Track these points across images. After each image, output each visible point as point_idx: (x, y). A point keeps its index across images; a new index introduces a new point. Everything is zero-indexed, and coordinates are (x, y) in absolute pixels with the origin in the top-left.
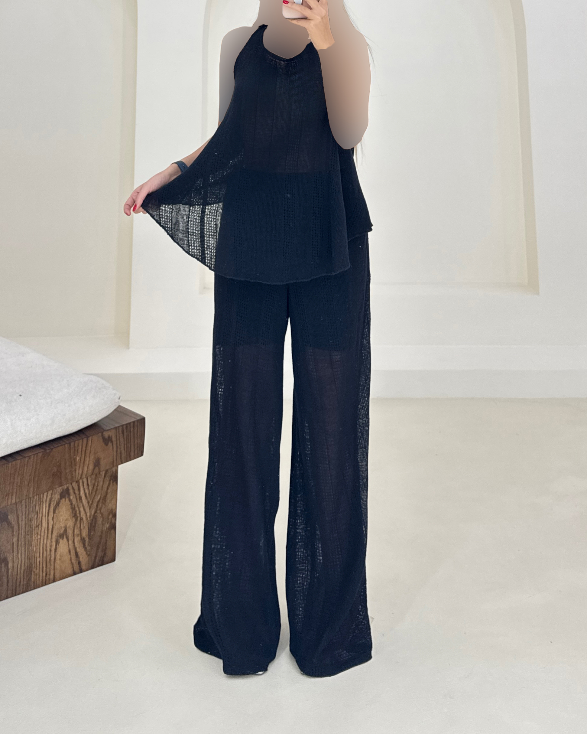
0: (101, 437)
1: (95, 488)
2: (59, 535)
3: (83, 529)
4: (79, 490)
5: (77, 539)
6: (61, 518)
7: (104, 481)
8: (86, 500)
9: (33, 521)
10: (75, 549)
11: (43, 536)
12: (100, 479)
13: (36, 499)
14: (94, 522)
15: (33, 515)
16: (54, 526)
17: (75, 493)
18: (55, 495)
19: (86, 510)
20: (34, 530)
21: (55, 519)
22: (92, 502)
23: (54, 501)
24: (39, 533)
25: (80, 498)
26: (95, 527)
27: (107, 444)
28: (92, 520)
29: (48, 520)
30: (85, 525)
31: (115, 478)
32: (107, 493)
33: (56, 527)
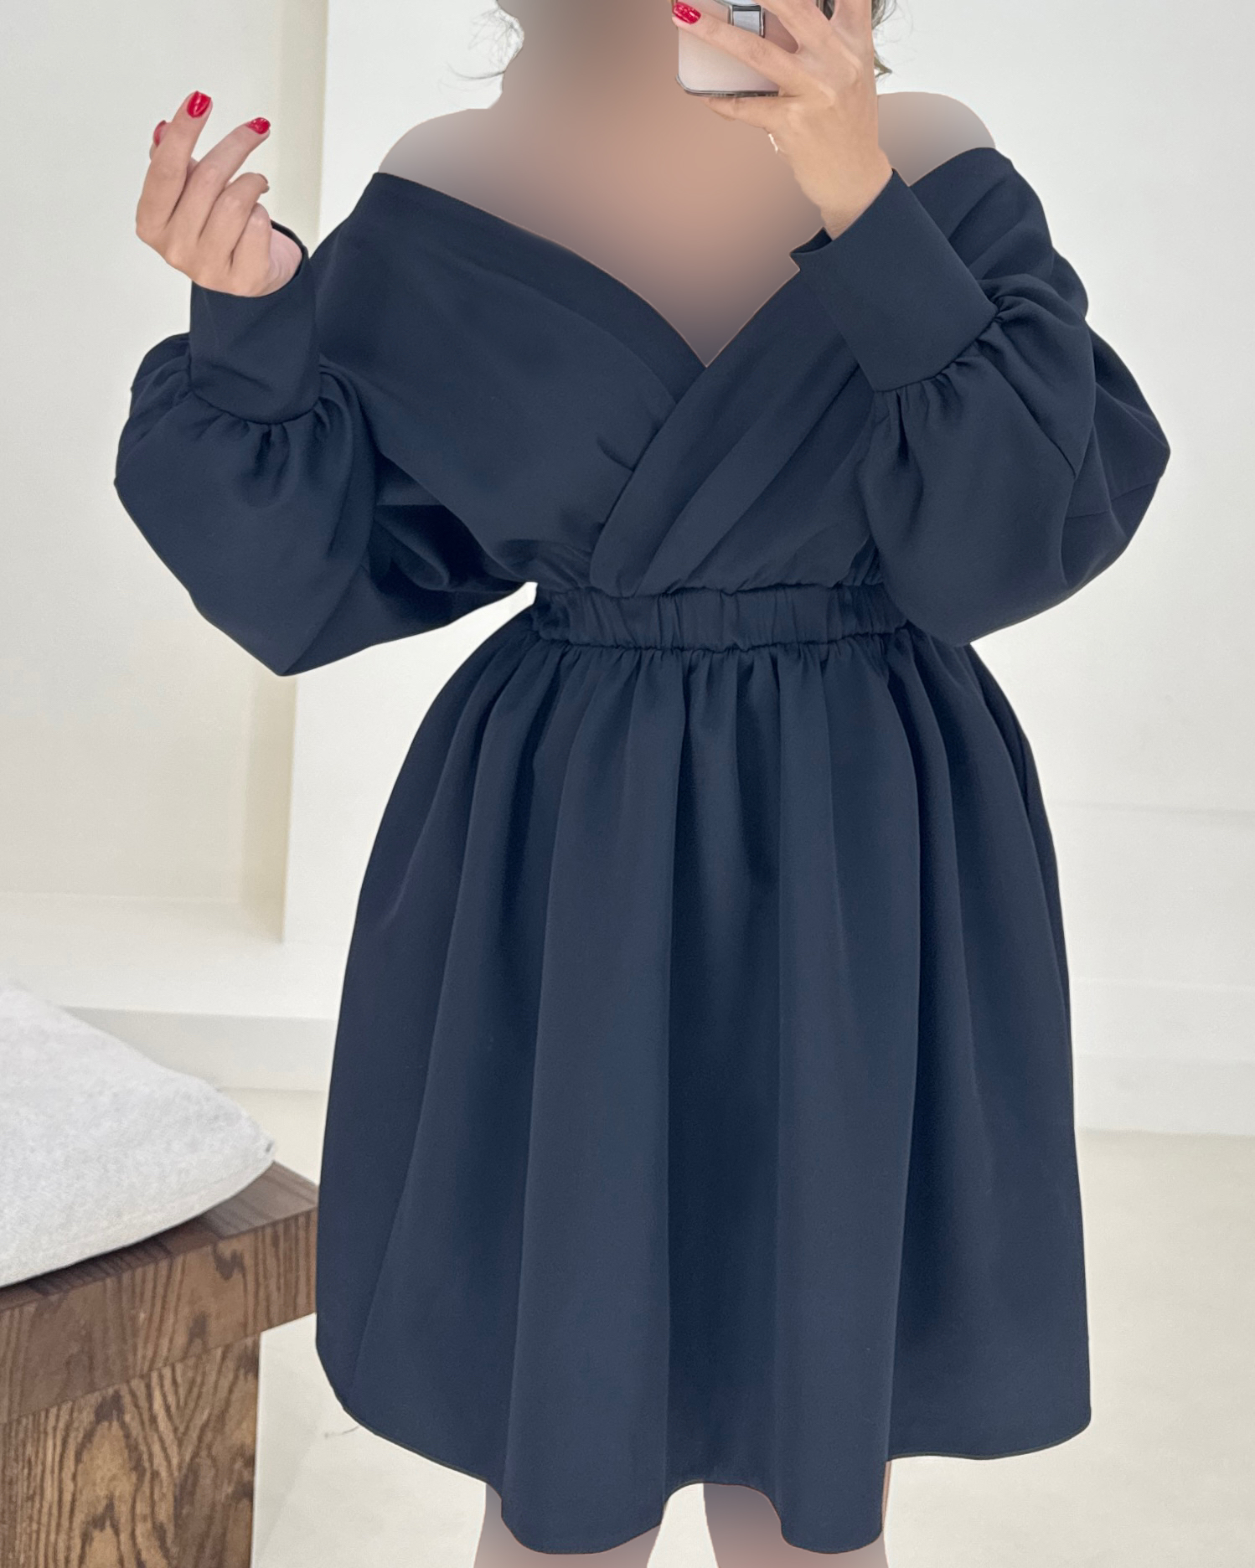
0: (211, 1258)
1: (196, 1390)
2: (90, 1519)
3: (161, 1500)
4: (150, 1397)
5: (142, 1529)
6: (99, 1475)
7: (219, 1372)
8: (169, 1424)
9: (17, 1483)
10: (138, 1555)
11: (46, 1524)
12: (208, 1367)
13: (27, 1424)
14: (190, 1482)
15: (16, 1470)
16: (78, 1496)
17: (137, 1406)
18: (80, 1412)
19: (169, 1451)
20: (22, 1507)
21: (79, 1479)
22: (187, 1428)
23: (77, 1429)
24: (35, 1517)
25: (153, 1419)
26: (192, 1494)
27: (227, 1276)
28: (186, 1476)
29: (60, 1481)
30: (165, 1490)
31: (251, 1363)
32: (228, 1402)
33: (83, 1499)
